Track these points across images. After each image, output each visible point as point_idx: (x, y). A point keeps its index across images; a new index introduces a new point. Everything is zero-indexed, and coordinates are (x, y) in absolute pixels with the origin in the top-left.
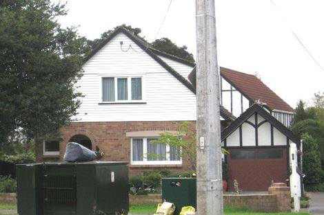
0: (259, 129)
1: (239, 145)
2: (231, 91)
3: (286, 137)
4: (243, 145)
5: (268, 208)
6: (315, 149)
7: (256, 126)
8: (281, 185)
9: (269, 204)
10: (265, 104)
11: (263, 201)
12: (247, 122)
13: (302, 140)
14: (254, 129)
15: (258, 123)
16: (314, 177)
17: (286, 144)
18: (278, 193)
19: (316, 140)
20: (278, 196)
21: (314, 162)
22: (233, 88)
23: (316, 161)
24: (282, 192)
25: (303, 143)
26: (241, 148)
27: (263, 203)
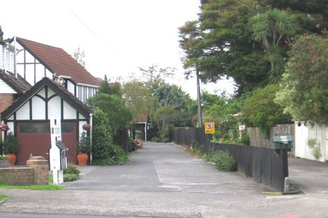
0: (49, 103)
1: (29, 119)
2: (35, 63)
3: (75, 111)
4: (33, 119)
5: (25, 181)
6: (105, 123)
7: (46, 100)
8: (39, 159)
9: (26, 178)
10: (70, 77)
11: (19, 174)
12: (37, 95)
13: (91, 115)
14: (44, 103)
15: (48, 97)
16: (102, 151)
17: (75, 118)
18: (35, 166)
19: (106, 114)
20: (36, 169)
21: (104, 136)
22: (37, 61)
23: (106, 135)
24: (40, 166)
25: (93, 117)
26: (31, 121)
27: (20, 176)
